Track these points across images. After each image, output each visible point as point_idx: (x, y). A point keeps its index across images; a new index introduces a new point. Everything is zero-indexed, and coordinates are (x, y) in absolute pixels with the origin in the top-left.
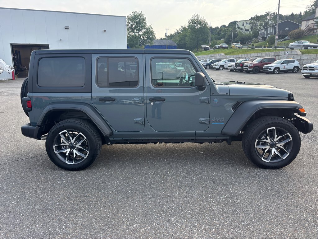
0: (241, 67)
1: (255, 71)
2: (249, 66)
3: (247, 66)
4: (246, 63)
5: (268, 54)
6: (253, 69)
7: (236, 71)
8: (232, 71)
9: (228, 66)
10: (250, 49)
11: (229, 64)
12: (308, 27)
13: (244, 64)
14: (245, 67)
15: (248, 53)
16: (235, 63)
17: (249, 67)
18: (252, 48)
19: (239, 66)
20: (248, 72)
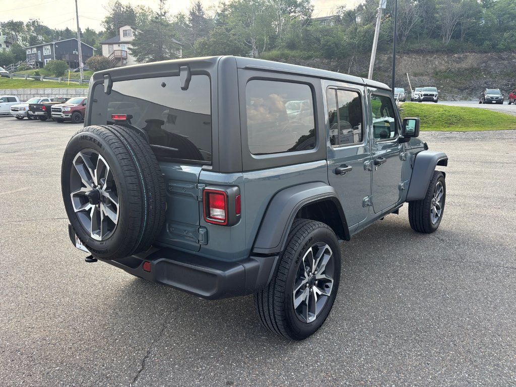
0: (43, 111)
1: (76, 119)
2: (63, 110)
3: (59, 110)
4: (56, 105)
5: (80, 91)
6: (71, 116)
7: (30, 119)
8: (20, 118)
9: (12, 110)
10: (33, 81)
11: (12, 106)
12: (114, 55)
13: (52, 107)
14: (53, 111)
15: (33, 86)
16: (28, 105)
17: (64, 112)
18: (37, 80)
19: (38, 109)
20: (61, 121)
